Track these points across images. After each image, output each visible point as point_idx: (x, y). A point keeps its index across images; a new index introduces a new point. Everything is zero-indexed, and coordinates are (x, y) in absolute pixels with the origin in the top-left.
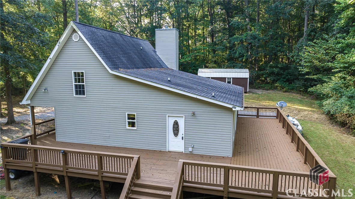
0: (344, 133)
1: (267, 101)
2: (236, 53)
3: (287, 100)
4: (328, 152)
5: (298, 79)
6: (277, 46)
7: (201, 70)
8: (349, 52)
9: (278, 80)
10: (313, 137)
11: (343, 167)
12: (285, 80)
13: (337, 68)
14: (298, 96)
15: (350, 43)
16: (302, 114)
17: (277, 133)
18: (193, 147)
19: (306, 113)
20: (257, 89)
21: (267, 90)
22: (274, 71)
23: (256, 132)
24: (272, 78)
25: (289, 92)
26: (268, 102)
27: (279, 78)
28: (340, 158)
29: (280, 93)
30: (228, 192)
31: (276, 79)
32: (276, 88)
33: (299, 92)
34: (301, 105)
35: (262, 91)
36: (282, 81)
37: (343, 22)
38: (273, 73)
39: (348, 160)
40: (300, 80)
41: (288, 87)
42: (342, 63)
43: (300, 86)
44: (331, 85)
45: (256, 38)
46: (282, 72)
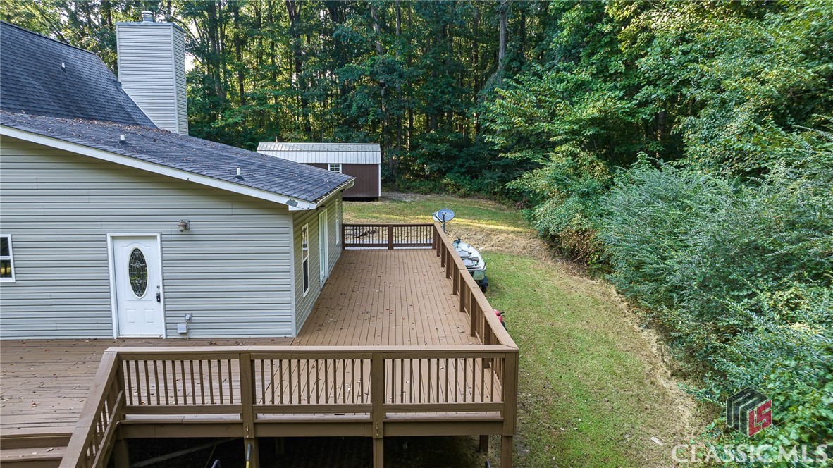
0: (575, 274)
1: (422, 217)
2: (350, 106)
3: (466, 212)
4: (537, 315)
5: (490, 167)
6: (443, 92)
7: (265, 146)
8: (581, 100)
9: (449, 170)
10: (511, 286)
11: (564, 342)
12: (463, 170)
13: (560, 135)
14: (491, 205)
15: (582, 81)
16: (494, 239)
17: (426, 277)
18: (189, 321)
19: (502, 237)
20: (403, 192)
21: (426, 194)
22: (438, 150)
23: (378, 279)
24: (435, 166)
25: (472, 197)
26: (424, 219)
27: (449, 165)
28: (560, 325)
29: (453, 198)
30: (255, 424)
31: (444, 168)
32: (443, 189)
33: (492, 196)
34: (494, 222)
35: (414, 196)
36: (456, 173)
37: (565, 34)
38: (435, 155)
39: (576, 327)
40: (494, 171)
41: (469, 185)
42: (569, 122)
43: (494, 183)
44: (549, 171)
45: (395, 70)
46: (455, 152)
